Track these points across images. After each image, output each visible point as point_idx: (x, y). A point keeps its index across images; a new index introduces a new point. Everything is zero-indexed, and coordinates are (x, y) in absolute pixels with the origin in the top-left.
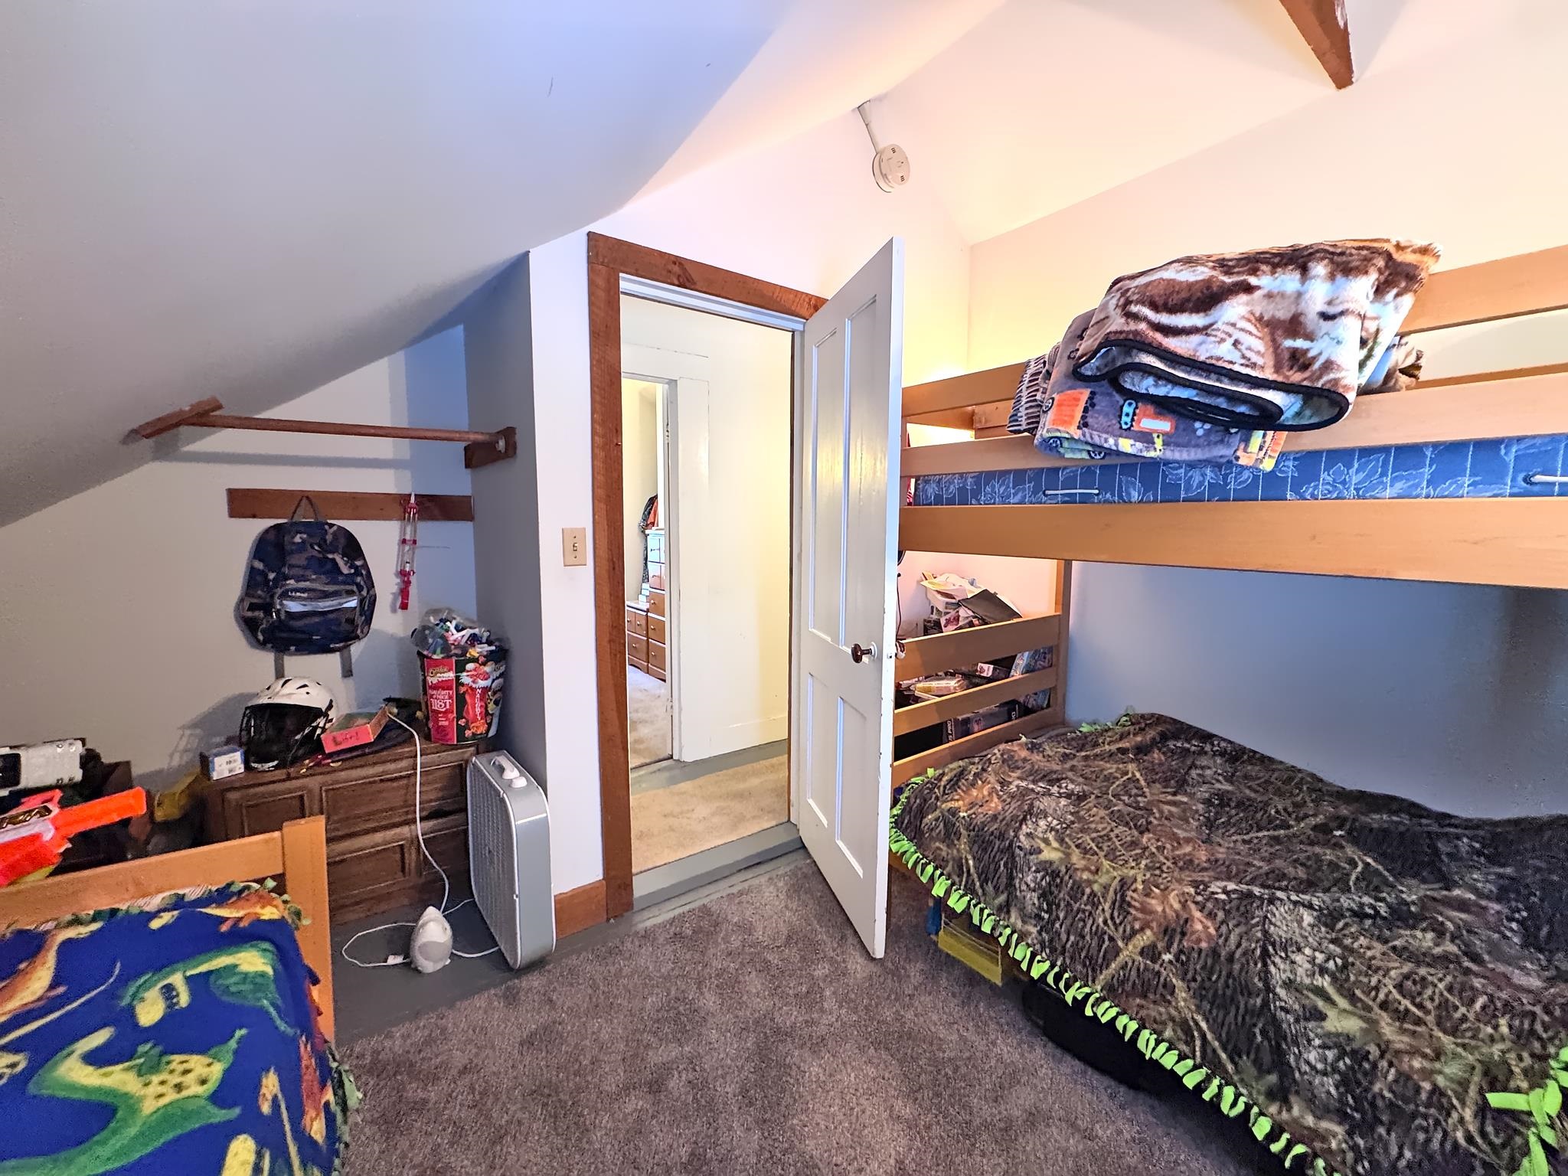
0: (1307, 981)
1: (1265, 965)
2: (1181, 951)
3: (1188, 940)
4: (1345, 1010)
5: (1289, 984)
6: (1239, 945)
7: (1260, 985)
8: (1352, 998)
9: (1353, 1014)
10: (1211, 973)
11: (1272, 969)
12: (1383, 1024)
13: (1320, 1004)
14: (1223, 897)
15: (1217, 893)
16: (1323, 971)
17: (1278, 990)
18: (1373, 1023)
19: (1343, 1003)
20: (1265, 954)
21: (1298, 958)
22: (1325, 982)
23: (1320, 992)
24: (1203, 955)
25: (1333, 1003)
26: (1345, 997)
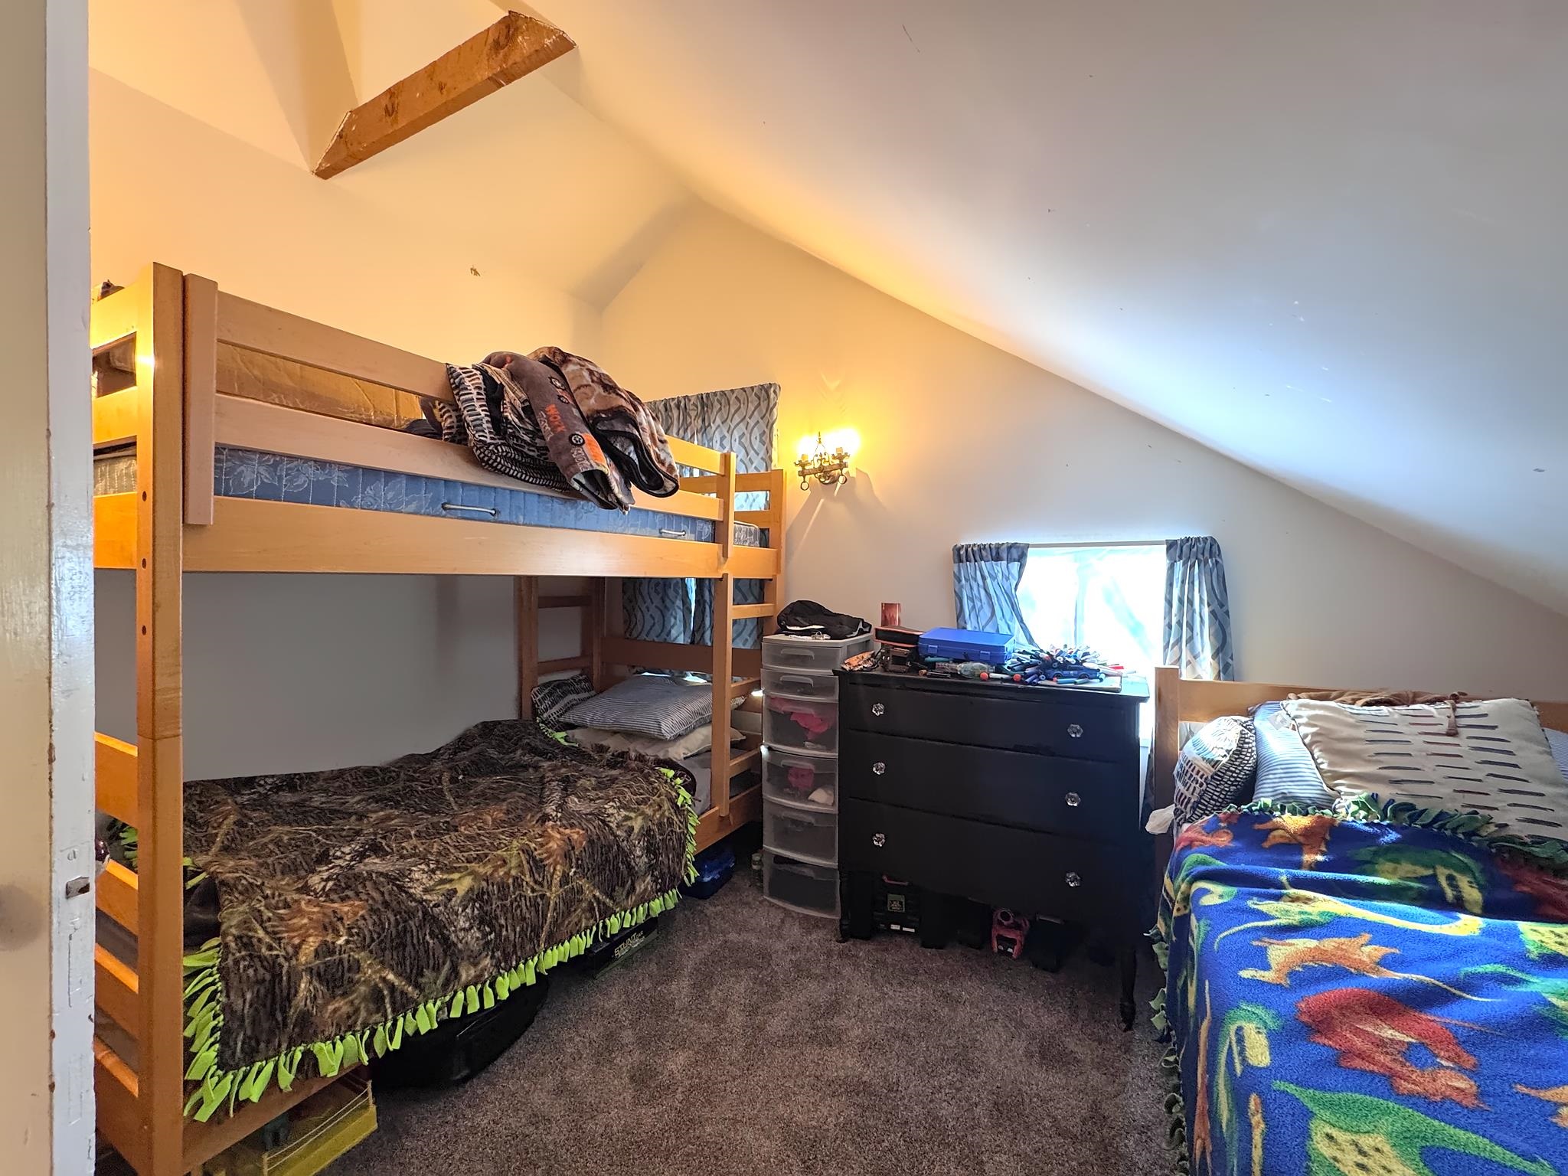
0: (432, 883)
1: (406, 893)
2: (349, 929)
3: (348, 919)
4: (460, 878)
5: (426, 891)
6: (382, 894)
7: (414, 904)
8: (456, 870)
9: (465, 876)
10: (382, 924)
11: (412, 891)
12: (477, 869)
13: (448, 886)
14: (330, 884)
15: (325, 887)
16: (433, 871)
17: (424, 898)
18: (472, 873)
19: (456, 876)
20: (400, 888)
21: (416, 876)
22: (439, 875)
23: (442, 882)
24: (367, 917)
25: (451, 881)
26: (453, 872)
